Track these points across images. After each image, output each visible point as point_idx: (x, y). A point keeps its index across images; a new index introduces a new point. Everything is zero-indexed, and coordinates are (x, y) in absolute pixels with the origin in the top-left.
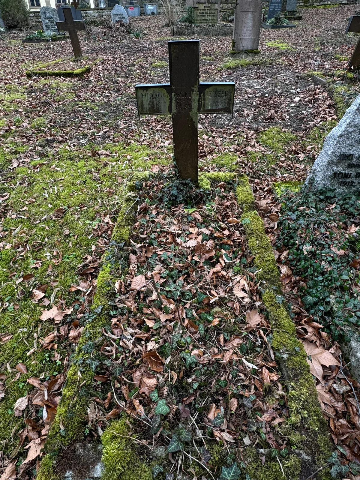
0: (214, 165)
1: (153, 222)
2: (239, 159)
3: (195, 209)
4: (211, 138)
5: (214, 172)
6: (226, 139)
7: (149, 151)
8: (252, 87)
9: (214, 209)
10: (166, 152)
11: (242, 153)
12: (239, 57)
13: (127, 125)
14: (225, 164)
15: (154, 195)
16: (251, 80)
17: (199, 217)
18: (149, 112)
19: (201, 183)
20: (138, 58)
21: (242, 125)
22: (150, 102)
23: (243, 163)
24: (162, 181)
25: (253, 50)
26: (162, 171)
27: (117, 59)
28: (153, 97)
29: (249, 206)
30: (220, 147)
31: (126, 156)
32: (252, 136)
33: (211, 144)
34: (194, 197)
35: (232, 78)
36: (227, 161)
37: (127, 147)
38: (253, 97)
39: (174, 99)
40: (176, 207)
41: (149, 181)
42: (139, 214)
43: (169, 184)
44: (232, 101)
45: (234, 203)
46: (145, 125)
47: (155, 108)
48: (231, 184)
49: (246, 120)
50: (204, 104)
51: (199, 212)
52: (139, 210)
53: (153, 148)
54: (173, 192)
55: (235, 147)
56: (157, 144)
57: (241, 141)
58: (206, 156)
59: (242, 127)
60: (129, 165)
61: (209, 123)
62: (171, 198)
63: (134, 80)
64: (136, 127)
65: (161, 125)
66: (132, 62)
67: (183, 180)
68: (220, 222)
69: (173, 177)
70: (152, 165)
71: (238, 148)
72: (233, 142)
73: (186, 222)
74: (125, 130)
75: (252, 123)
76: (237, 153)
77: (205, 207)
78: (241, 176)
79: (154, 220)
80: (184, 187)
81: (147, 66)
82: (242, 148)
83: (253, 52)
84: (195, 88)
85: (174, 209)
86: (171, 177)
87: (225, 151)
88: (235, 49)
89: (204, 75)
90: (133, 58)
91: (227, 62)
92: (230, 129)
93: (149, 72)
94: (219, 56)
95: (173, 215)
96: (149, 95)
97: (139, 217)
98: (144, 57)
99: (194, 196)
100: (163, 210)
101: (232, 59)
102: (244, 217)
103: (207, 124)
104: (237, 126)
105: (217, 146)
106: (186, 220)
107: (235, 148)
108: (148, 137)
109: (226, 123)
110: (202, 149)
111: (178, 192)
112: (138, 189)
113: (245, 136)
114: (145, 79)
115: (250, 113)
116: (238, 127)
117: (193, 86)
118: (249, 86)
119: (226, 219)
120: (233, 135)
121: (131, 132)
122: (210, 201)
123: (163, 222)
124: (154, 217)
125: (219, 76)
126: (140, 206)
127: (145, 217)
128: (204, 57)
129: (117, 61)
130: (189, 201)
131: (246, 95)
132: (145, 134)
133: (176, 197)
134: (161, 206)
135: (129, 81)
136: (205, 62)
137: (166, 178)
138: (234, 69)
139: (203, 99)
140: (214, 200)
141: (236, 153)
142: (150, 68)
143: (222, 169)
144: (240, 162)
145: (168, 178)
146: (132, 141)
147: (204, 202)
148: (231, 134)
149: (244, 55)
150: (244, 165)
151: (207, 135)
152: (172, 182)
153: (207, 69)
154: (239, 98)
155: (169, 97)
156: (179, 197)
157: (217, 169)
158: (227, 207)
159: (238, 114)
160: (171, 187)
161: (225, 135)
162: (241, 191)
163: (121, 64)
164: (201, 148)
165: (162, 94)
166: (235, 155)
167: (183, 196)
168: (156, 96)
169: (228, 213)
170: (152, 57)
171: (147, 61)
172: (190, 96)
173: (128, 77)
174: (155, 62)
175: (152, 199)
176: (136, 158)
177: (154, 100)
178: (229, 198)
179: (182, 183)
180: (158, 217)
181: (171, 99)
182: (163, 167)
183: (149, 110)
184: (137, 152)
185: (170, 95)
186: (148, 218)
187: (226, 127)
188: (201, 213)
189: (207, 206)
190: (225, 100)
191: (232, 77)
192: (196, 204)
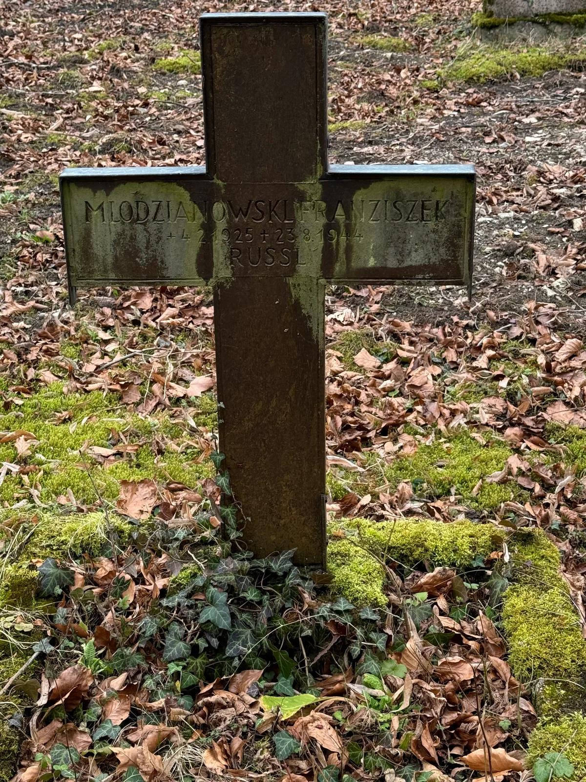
0: (406, 487)
1: (108, 763)
2: (514, 462)
3: (309, 698)
4: (392, 365)
5: (403, 520)
6: (456, 369)
7: (114, 421)
8: (568, 156)
9: (401, 698)
10: (193, 423)
11: (528, 433)
12: (511, 39)
13: (32, 303)
14: (451, 483)
15: (125, 625)
16: (561, 128)
17: (328, 738)
18: (112, 276)
19: (341, 573)
20: (99, 36)
21: (527, 313)
22: (121, 235)
23: (536, 477)
24: (162, 560)
25: (571, 14)
26: (165, 510)
27: (12, 35)
28: (131, 215)
29: (565, 686)
30: (433, 407)
31: (13, 440)
32: (570, 358)
33: (392, 390)
34: (306, 639)
35: (482, 120)
36: (462, 471)
37: (19, 402)
38: (571, 197)
39: (221, 224)
40: (225, 686)
41: (104, 560)
42: (43, 722)
43: (194, 575)
44: (467, 237)
45: (495, 671)
46: (109, 305)
47: (143, 259)
48: (477, 576)
49: (544, 292)
50: (349, 249)
51: (328, 711)
52: (43, 701)
53: (137, 404)
54: (209, 614)
55: (499, 404)
56: (155, 387)
57: (525, 380)
58: (366, 442)
59: (525, 320)
60: (21, 483)
61: (384, 301)
62: (202, 644)
63: (78, 121)
64: (69, 315)
65: (179, 305)
66: (73, 49)
67: (256, 557)
68: (429, 768)
69: (212, 543)
70: (124, 483)
71: (512, 408)
72: (487, 386)
73: (267, 761)
74: (22, 324)
75: (570, 302)
76: (509, 431)
77: (357, 688)
78: (527, 539)
79: (113, 755)
80: (264, 592)
81: (136, 67)
82: (529, 412)
83: (568, 23)
84: (311, 186)
85: (212, 699)
86: (204, 542)
87: (454, 424)
88: (494, 8)
89: (366, 106)
90: (78, 36)
91: (462, 58)
92: (473, 329)
93: (142, 90)
94: (432, 36)
95: (205, 729)
96: (115, 210)
97: (38, 738)
98: (126, 33)
99: (308, 632)
100: (159, 703)
101: (482, 46)
102: (546, 746)
103: (375, 308)
104: (505, 314)
105: (419, 400)
106: (266, 754)
107: (499, 408)
108: (118, 357)
109: (458, 302)
110: (352, 414)
111: (233, 616)
112: (50, 596)
113: (542, 360)
114: (124, 119)
115: (560, 261)
116: (507, 322)
117: (301, 178)
118: (555, 152)
119: (456, 751)
120: (490, 352)
121: (43, 336)
122: (381, 657)
123: (153, 761)
124: (113, 735)
125: (430, 111)
126: (50, 680)
127: (71, 734)
128: (370, 38)
129: (11, 45)
130: (281, 656)
131: (542, 189)
132: (107, 342)
133: (224, 637)
134: (149, 683)
135: (55, 125)
136: (373, 56)
137: (181, 547)
138: (492, 83)
139: (342, 228)
140: (399, 655)
141: (501, 431)
142: (149, 78)
143: (439, 504)
144: (521, 473)
145: (195, 546)
146: (47, 375)
147: (355, 662)
148: (479, 349)
149: (535, 32)
150: (538, 489)
151: (376, 353)
152: (209, 568)
153: (379, 83)
154: (512, 202)
155: (200, 218)
156: (237, 636)
157: (416, 506)
158: (465, 689)
159: (510, 266)
160: (203, 589)
161: (451, 355)
162: (524, 611)
163: (29, 57)
164: (348, 407)
165: (173, 206)
166: (500, 443)
167: (256, 635)
168: (147, 213)
169: (465, 719)
170: (160, 32)
171: (137, 49)
172: (289, 213)
173: (53, 107)
174: (169, 54)
175: (113, 645)
176: (56, 450)
177: (139, 227)
178: (472, 644)
179: (254, 573)
180: (132, 737)
181: (208, 228)
182: (173, 491)
183: (116, 267)
184: (65, 421)
185: (207, 210)
186: (83, 739)
187: (456, 319)
188: (339, 715)
189: (368, 685)
190: (435, 231)
191: (485, 114)
192: (317, 671)
